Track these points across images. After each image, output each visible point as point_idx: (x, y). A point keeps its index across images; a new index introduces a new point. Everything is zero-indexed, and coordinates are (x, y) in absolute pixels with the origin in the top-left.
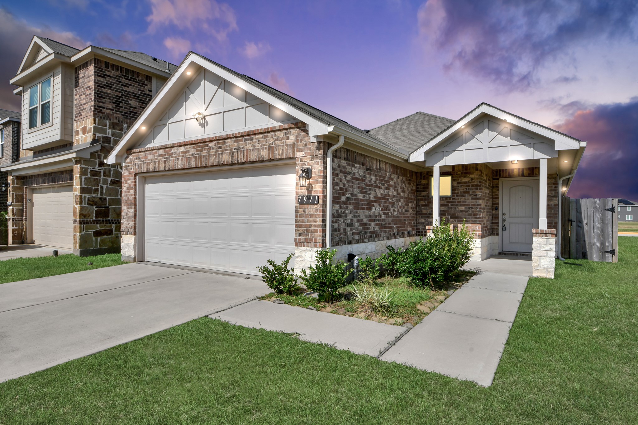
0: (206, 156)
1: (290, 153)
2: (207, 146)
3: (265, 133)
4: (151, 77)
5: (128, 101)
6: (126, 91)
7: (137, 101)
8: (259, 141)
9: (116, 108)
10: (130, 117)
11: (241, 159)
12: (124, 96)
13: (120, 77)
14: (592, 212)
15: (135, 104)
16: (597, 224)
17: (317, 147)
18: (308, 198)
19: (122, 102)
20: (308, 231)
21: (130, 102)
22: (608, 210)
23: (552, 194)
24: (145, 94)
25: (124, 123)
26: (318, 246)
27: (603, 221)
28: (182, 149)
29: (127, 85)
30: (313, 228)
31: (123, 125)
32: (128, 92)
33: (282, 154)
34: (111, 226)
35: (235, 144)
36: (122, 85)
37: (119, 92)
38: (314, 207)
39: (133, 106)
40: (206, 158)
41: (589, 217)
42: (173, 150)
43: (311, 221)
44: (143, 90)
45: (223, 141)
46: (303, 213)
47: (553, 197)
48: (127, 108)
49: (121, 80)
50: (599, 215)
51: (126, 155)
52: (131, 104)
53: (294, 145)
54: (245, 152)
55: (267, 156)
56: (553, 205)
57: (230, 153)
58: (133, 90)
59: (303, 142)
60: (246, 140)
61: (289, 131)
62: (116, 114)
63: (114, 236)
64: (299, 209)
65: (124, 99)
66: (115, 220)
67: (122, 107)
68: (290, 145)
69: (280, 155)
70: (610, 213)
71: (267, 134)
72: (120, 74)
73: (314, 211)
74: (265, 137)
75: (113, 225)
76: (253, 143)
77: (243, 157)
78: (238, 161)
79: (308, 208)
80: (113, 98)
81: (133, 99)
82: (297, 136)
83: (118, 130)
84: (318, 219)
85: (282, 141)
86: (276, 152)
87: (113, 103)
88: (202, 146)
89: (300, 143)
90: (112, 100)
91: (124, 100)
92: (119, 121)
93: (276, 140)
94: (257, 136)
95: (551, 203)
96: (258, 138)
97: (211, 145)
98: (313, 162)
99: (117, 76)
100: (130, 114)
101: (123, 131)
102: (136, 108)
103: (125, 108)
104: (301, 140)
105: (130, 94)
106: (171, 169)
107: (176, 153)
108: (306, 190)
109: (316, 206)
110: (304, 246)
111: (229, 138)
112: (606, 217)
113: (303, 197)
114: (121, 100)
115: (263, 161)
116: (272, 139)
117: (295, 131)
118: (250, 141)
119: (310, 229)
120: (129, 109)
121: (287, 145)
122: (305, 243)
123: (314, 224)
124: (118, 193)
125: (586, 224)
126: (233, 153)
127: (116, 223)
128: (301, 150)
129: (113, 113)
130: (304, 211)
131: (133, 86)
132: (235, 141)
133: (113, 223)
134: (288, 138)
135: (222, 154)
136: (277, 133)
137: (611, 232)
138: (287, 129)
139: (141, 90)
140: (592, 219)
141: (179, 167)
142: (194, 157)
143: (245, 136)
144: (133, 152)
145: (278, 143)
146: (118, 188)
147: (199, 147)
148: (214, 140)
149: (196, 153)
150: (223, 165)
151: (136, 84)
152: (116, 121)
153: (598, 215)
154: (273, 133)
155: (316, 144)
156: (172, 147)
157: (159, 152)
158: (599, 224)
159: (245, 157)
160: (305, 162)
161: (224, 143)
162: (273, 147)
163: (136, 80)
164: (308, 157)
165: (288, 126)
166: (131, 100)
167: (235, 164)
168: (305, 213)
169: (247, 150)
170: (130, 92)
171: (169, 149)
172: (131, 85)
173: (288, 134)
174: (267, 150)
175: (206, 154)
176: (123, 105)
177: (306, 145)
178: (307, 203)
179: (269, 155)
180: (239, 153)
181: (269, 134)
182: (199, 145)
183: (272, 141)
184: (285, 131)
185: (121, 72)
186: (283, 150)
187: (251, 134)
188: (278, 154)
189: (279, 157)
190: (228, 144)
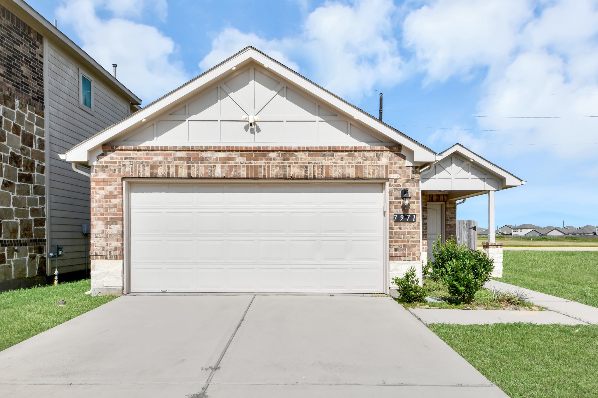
0: (264, 166)
1: (382, 173)
2: (265, 155)
3: (351, 151)
4: (42, 37)
5: (19, 67)
6: (18, 51)
7: (29, 69)
8: (342, 158)
9: (8, 74)
10: (22, 90)
11: (318, 174)
12: (16, 58)
13: (10, 28)
14: (462, 230)
15: (26, 72)
16: (465, 239)
17: (413, 171)
18: (406, 216)
19: (14, 67)
20: (404, 246)
21: (22, 68)
22: (471, 228)
23: (452, 216)
24: (37, 60)
25: (16, 98)
26: (416, 259)
27: (469, 236)
28: (222, 155)
29: (19, 43)
30: (410, 243)
31: (14, 101)
32: (20, 53)
33: (374, 173)
34: (3, 250)
35: (310, 158)
36: (14, 41)
37: (11, 51)
38: (411, 225)
39: (25, 75)
40: (265, 169)
41: (460, 234)
42: (204, 154)
43: (408, 237)
44: (34, 52)
45: (291, 153)
46: (399, 230)
47: (453, 218)
48: (18, 77)
49: (13, 34)
50: (467, 233)
51: (101, 152)
52: (22, 72)
53: (387, 167)
54: (324, 167)
55: (354, 174)
56: (453, 224)
57: (302, 167)
58: (24, 52)
59: (397, 165)
60: (323, 155)
61: (380, 152)
62: (8, 82)
63: (6, 264)
64: (394, 226)
65: (15, 62)
66: (8, 241)
67: (14, 74)
68: (382, 166)
69: (370, 175)
70: (473, 231)
71: (352, 153)
72: (11, 25)
73: (412, 228)
74: (350, 155)
75: (6, 248)
76: (334, 160)
77: (322, 172)
78: (314, 175)
79: (404, 225)
80: (5, 58)
81: (25, 65)
82: (390, 159)
83: (9, 107)
84: (416, 235)
85: (372, 162)
86: (366, 171)
87: (5, 65)
88: (255, 155)
89: (393, 166)
90: (4, 61)
91: (16, 64)
92: (10, 94)
93: (365, 160)
94: (340, 153)
95: (452, 223)
96: (341, 155)
97: (271, 155)
98: (409, 184)
99: (8, 26)
100: (22, 86)
101: (14, 109)
102: (27, 78)
103: (16, 76)
104: (395, 164)
105: (21, 57)
106: (201, 176)
107: (210, 158)
108: (401, 210)
109: (413, 224)
110: (401, 260)
111: (300, 151)
112: (471, 234)
113: (399, 215)
114: (12, 64)
115: (348, 178)
116: (359, 158)
117: (389, 154)
118: (330, 158)
119: (407, 245)
120: (21, 79)
121: (379, 166)
122: (402, 258)
123: (411, 240)
124: (10, 200)
125: (459, 239)
126: (306, 167)
127: (9, 245)
128: (395, 172)
129: (4, 80)
130: (400, 228)
131: (25, 45)
132: (309, 155)
133: (6, 246)
134: (379, 159)
135: (289, 166)
136: (366, 153)
137: (474, 245)
138: (378, 151)
139: (32, 53)
140: (462, 235)
141: (217, 175)
142: (243, 166)
143: (324, 151)
144: (119, 148)
145: (367, 163)
146: (11, 193)
147: (252, 155)
148: (277, 151)
149: (246, 162)
150: (292, 178)
151: (27, 44)
152: (7, 93)
153: (465, 232)
154: (361, 153)
155: (412, 168)
156: (202, 151)
157: (175, 154)
158: (466, 239)
159: (324, 172)
160: (400, 184)
161: (292, 155)
162: (361, 166)
163: (28, 37)
164: (402, 179)
165: (381, 148)
166: (22, 65)
167: (310, 179)
168: (401, 230)
169: (327, 167)
170: (22, 54)
171: (197, 152)
172: (22, 43)
173: (379, 155)
174: (354, 168)
175: (264, 164)
176: (14, 71)
177: (400, 168)
178: (404, 221)
179: (356, 173)
180: (316, 168)
181: (356, 154)
182: (251, 152)
183: (360, 159)
184: (375, 153)
185: (12, 22)
186: (374, 170)
187: (332, 151)
188: (368, 172)
189: (370, 177)
190: (299, 156)
